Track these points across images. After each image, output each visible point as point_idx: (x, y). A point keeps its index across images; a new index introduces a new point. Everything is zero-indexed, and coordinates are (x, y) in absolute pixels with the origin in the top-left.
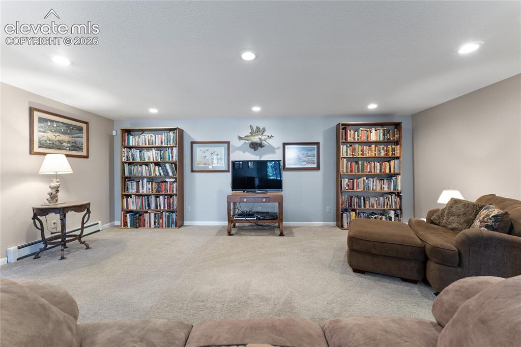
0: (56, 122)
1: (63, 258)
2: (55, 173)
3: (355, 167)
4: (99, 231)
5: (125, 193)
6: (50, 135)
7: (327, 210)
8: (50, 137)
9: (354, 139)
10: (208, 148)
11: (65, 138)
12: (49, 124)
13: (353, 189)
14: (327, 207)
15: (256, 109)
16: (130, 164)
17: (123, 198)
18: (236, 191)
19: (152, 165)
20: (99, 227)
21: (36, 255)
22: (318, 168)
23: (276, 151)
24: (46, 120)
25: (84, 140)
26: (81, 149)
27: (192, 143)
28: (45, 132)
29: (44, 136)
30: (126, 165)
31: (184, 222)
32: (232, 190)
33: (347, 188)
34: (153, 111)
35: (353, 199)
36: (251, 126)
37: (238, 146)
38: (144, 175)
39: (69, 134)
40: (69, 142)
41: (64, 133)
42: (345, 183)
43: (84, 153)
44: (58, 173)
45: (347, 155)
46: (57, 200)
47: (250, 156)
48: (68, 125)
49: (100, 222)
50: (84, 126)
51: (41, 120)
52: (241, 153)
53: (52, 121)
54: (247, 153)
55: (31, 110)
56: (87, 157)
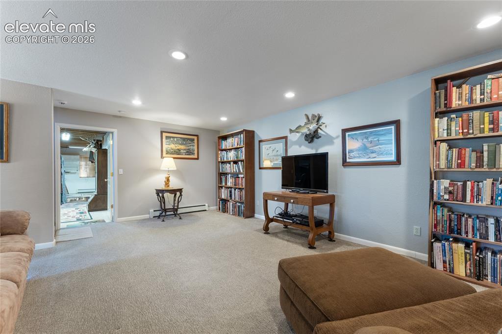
0: (176, 137)
1: (163, 221)
2: (167, 169)
3: (470, 157)
4: (206, 210)
5: (220, 185)
6: (173, 146)
7: (415, 231)
8: (173, 148)
9: (471, 100)
10: (270, 145)
11: (182, 147)
12: (172, 139)
13: (464, 199)
14: (415, 227)
15: (290, 95)
16: (222, 163)
17: (219, 189)
18: (286, 189)
19: (232, 163)
20: (206, 208)
21: (159, 217)
22: (398, 162)
23: (335, 141)
24: (170, 137)
25: (195, 148)
26: (193, 154)
27: (260, 141)
28: (169, 145)
29: (169, 147)
30: (220, 163)
31: (255, 215)
32: (282, 188)
33: (447, 197)
34: (224, 119)
35: (463, 219)
36: (306, 115)
37: (295, 140)
38: (228, 171)
39: (184, 144)
40: (185, 150)
41: (182, 144)
42: (442, 187)
43: (196, 156)
44: (169, 169)
45: (449, 134)
46: (168, 186)
47: (305, 150)
48: (184, 139)
49: (206, 205)
50: (195, 138)
51: (167, 137)
52: (297, 147)
53: (174, 138)
54: (303, 147)
55: (162, 132)
56: (197, 159)
